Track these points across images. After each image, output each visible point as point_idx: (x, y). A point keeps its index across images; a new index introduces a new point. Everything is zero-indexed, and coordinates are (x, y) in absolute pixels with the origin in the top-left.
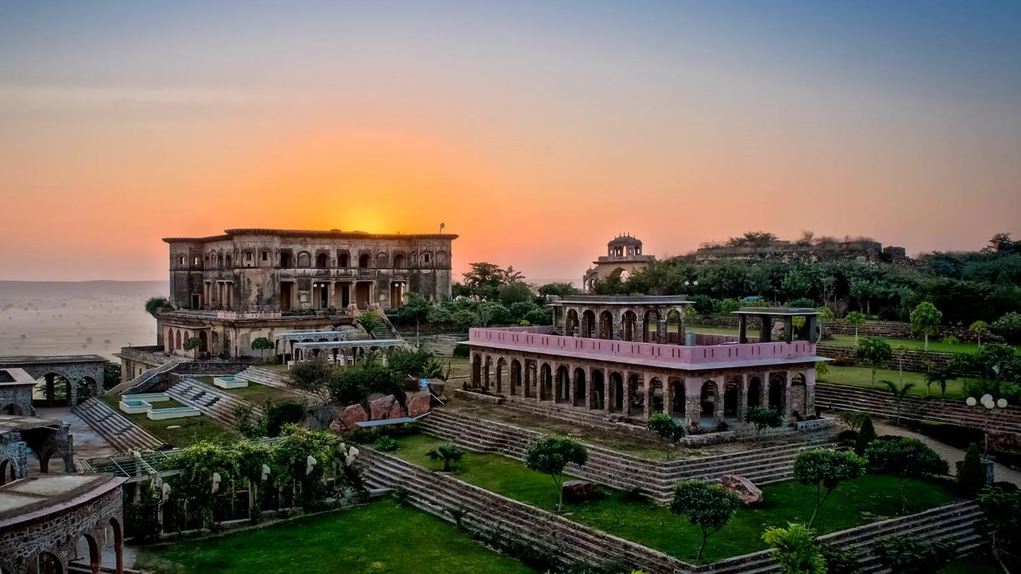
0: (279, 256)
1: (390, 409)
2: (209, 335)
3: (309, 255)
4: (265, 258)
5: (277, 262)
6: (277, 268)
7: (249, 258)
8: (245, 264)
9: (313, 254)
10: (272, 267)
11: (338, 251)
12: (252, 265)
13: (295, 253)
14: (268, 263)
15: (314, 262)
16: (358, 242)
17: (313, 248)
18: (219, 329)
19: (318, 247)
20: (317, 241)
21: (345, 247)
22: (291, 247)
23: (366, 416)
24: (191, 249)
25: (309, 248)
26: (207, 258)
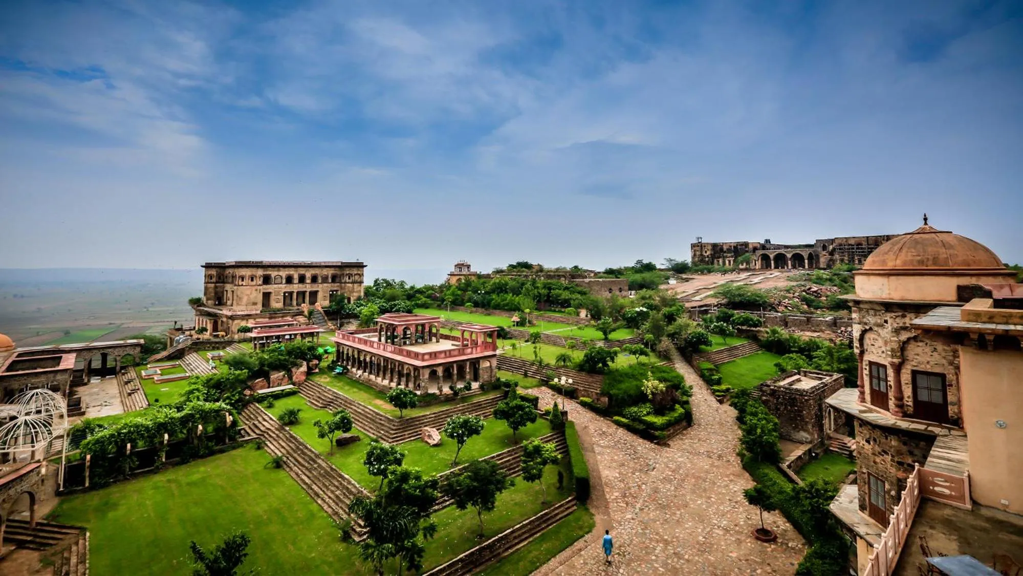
0: (262, 279)
1: (282, 380)
2: (220, 323)
3: (281, 277)
4: (252, 280)
5: (261, 282)
6: (260, 285)
7: (243, 280)
8: (240, 284)
9: (284, 276)
10: (256, 285)
11: (299, 274)
12: (244, 284)
13: (273, 276)
14: (254, 283)
15: (284, 281)
16: (310, 269)
17: (284, 273)
18: (225, 319)
19: (287, 273)
20: (287, 269)
21: (303, 272)
22: (270, 273)
23: (267, 385)
24: (217, 271)
25: (281, 273)
26: (226, 277)
